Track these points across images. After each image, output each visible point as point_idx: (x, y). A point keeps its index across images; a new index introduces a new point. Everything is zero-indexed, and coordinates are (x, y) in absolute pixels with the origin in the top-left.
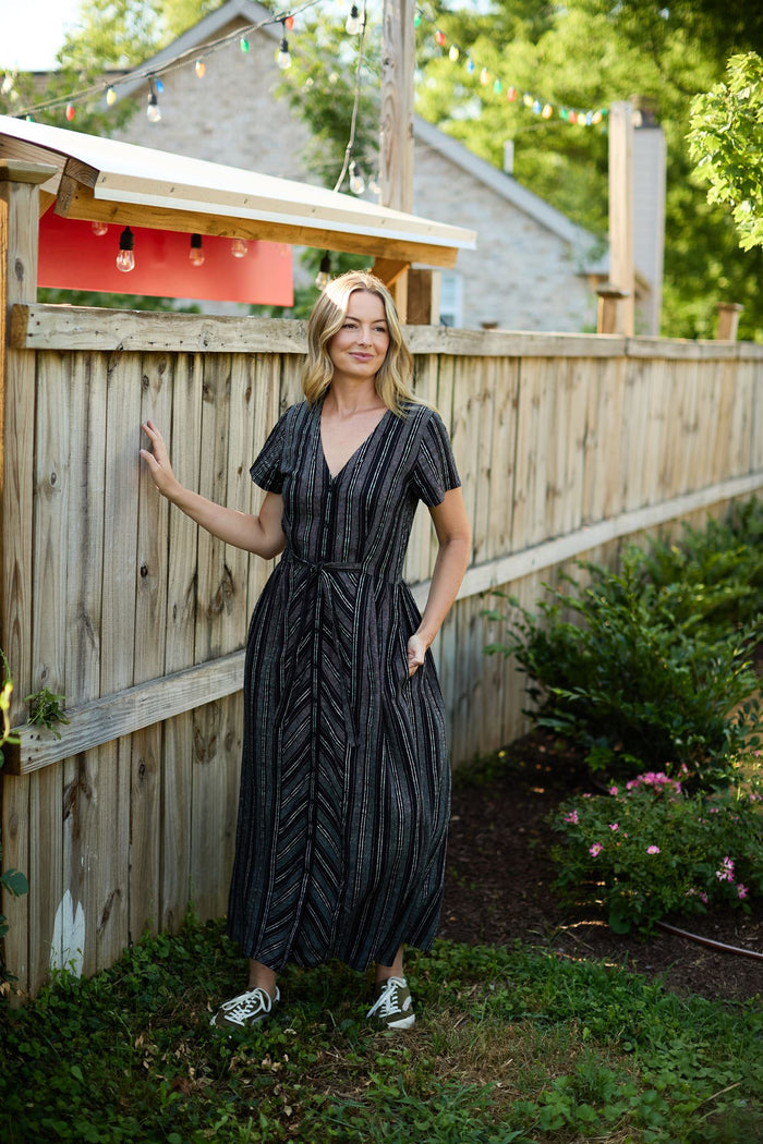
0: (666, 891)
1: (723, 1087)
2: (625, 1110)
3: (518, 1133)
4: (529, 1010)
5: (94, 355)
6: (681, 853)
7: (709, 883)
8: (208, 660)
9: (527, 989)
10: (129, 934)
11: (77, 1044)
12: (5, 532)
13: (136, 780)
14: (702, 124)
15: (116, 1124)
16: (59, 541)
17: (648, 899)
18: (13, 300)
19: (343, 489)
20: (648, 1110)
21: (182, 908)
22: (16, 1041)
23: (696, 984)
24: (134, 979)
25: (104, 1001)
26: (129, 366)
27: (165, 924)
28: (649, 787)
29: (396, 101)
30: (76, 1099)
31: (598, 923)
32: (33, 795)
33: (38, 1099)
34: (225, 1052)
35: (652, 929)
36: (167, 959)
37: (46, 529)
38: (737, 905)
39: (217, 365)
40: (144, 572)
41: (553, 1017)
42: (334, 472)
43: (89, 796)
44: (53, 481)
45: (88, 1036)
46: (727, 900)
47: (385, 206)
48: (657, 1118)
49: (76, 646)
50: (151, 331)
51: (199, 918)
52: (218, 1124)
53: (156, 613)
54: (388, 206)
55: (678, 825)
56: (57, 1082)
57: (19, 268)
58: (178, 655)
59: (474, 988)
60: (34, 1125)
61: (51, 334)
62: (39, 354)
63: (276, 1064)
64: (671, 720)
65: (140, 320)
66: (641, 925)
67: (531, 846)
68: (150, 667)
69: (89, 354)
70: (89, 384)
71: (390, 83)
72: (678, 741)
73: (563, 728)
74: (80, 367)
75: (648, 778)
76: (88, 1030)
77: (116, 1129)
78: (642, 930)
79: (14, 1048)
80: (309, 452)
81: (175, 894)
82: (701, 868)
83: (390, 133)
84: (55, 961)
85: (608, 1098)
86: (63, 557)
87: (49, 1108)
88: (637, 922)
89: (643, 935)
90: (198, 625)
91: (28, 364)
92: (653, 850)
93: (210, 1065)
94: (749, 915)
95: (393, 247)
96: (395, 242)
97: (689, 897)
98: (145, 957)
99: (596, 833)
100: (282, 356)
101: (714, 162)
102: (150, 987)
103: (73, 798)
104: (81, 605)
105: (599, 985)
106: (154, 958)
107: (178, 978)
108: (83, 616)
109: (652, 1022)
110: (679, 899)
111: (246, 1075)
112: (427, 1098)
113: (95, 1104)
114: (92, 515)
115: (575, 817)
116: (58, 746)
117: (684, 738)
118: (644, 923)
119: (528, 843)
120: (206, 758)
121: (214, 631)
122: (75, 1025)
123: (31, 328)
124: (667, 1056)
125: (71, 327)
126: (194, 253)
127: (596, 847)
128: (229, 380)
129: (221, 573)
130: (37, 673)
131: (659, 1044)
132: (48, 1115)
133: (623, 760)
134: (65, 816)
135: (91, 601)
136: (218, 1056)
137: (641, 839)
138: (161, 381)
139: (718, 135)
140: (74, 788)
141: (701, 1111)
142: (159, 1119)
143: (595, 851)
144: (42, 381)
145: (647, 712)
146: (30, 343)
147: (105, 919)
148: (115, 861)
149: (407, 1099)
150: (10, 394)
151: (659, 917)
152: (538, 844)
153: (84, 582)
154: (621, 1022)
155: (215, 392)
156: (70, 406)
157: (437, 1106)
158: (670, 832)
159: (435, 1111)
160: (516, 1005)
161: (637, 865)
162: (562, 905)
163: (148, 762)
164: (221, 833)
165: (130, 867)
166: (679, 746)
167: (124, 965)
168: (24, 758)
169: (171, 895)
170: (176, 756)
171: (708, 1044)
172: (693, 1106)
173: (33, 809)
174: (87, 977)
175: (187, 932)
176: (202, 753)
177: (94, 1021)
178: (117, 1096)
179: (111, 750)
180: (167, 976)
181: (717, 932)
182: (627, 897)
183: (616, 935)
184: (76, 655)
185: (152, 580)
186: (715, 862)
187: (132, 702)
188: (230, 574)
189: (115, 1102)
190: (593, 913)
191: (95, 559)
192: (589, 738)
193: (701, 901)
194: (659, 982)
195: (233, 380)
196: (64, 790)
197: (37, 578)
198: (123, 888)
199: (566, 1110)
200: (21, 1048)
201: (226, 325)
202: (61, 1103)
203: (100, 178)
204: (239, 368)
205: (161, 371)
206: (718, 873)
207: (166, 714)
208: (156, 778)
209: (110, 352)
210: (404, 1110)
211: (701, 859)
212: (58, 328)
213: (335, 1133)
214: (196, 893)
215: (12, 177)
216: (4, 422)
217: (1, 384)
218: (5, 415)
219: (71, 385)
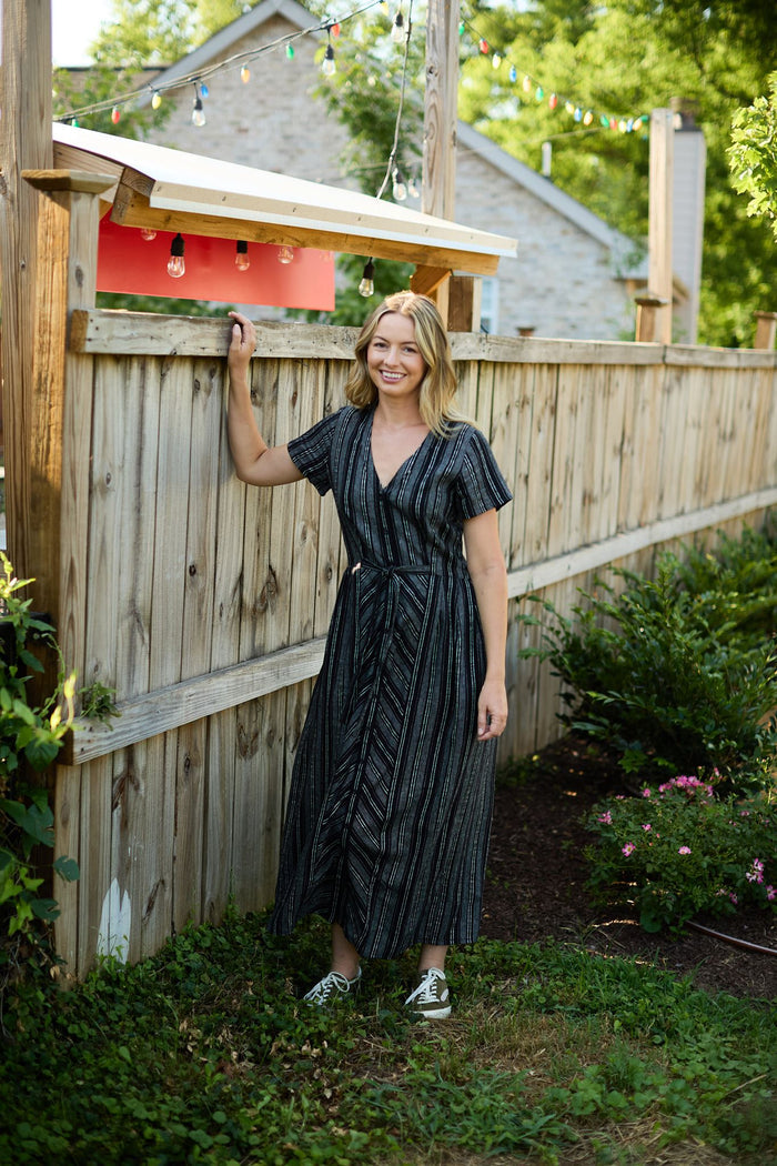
0: (697, 891)
1: (749, 1078)
2: (654, 1097)
3: (550, 1117)
4: (561, 1003)
5: (148, 360)
6: (712, 854)
7: (738, 884)
8: (252, 658)
9: (559, 983)
10: (173, 924)
11: (124, 1026)
12: (62, 531)
13: (181, 773)
14: (744, 138)
15: (163, 1102)
16: (113, 539)
17: (679, 899)
18: (73, 306)
20: (676, 1097)
21: (224, 899)
22: (65, 1022)
23: (726, 982)
24: (177, 967)
25: (148, 987)
26: (181, 370)
27: (206, 915)
28: (681, 790)
29: (439, 109)
30: (124, 1078)
31: (629, 922)
32: (84, 785)
33: (88, 1077)
34: (265, 1038)
35: (682, 929)
36: (208, 949)
37: (100, 529)
38: (765, 906)
39: (264, 370)
40: (193, 571)
41: (584, 1010)
43: (137, 788)
44: (108, 481)
45: (134, 1019)
46: (757, 901)
47: (427, 213)
48: (686, 1106)
49: (127, 641)
50: (203, 336)
51: (239, 911)
52: (261, 1104)
53: (204, 610)
54: (431, 214)
55: (709, 827)
56: (105, 1062)
57: (79, 275)
58: (223, 652)
59: (508, 982)
60: (84, 1101)
61: (109, 339)
62: (96, 358)
63: (315, 1050)
64: (704, 725)
65: (193, 325)
66: (672, 924)
67: (564, 847)
68: (196, 664)
69: (143, 359)
70: (143, 387)
71: (433, 91)
72: (711, 746)
73: (596, 731)
74: (135, 371)
75: (681, 782)
76: (134, 1014)
77: (163, 1107)
78: (673, 929)
79: (64, 1029)
80: (360, 463)
81: (216, 887)
82: (731, 869)
83: (433, 140)
84: (102, 948)
85: (637, 1085)
86: (116, 556)
87: (99, 1086)
88: (668, 921)
89: (674, 934)
90: (243, 623)
91: (87, 366)
92: (685, 850)
93: (251, 1050)
95: (436, 254)
96: (438, 249)
97: (720, 897)
98: (187, 946)
99: (629, 833)
100: (327, 361)
101: (754, 175)
102: (192, 975)
103: (122, 789)
104: (133, 601)
105: (630, 981)
106: (197, 947)
107: (219, 967)
108: (134, 613)
109: (682, 1018)
110: (709, 899)
111: (286, 1060)
112: (463, 1084)
113: (141, 1083)
114: (144, 514)
115: (608, 818)
116: (109, 738)
117: (716, 742)
118: (675, 922)
119: (562, 844)
120: (249, 753)
121: (258, 630)
122: (121, 1009)
123: (90, 333)
124: (695, 1048)
125: (127, 333)
126: (239, 258)
127: (628, 847)
128: (276, 385)
129: (266, 573)
130: (90, 667)
131: (687, 1037)
132: (97, 1092)
133: (657, 763)
134: (114, 806)
135: (142, 598)
136: (259, 1042)
137: (672, 840)
138: (211, 385)
139: (758, 149)
140: (123, 780)
141: (727, 1100)
142: (204, 1098)
143: (628, 850)
144: (99, 384)
145: (680, 716)
146: (89, 348)
147: (150, 909)
148: (160, 851)
149: (443, 1084)
150: (69, 397)
151: (690, 916)
152: (571, 846)
153: (135, 579)
154: (652, 1016)
155: (263, 396)
156: (125, 408)
157: (472, 1091)
158: (702, 833)
159: (470, 1096)
160: (549, 998)
161: (669, 865)
162: (594, 904)
163: (193, 756)
164: (261, 827)
165: (174, 858)
166: (712, 750)
167: (167, 954)
168: (77, 749)
169: (213, 886)
170: (220, 751)
171: (735, 1039)
172: (721, 1095)
173: (84, 799)
174: (133, 964)
175: (227, 923)
176: (245, 749)
177: (139, 1006)
178: (164, 1077)
179: (158, 745)
180: (209, 965)
181: (746, 933)
182: (659, 896)
183: (646, 933)
184: (126, 650)
185: (200, 579)
186: (745, 863)
187: (179, 697)
188: (274, 574)
189: (161, 1082)
190: (624, 911)
191: (147, 557)
192: (622, 741)
193: (731, 902)
194: (688, 979)
195: (280, 385)
196: (113, 781)
197: (91, 575)
198: (168, 878)
199: (597, 1097)
200: (70, 1030)
201: (275, 331)
202: (109, 1082)
203: (156, 187)
204: (286, 374)
205: (211, 376)
206: (748, 875)
207: (211, 710)
208: (200, 772)
209: (164, 357)
210: (439, 1094)
211: (731, 860)
212: (115, 333)
213: (374, 1114)
214: (237, 886)
215: (74, 187)
216: (63, 424)
217: (60, 386)
218: (63, 416)
219: (125, 389)
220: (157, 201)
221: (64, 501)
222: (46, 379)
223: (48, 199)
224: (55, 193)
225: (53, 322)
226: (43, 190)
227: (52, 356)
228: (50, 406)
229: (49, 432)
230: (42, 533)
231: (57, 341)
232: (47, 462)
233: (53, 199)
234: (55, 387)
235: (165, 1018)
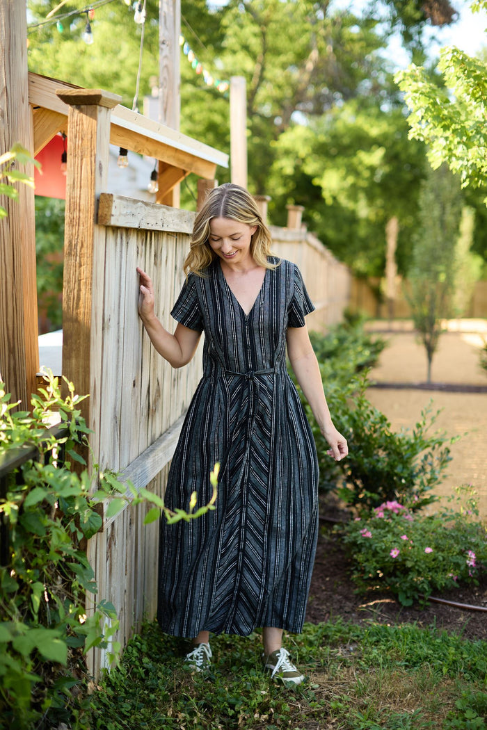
7: (462, 568)
10: (125, 638)
12: (90, 357)
13: (128, 529)
16: (110, 364)
18: (99, 191)
19: (255, 322)
26: (133, 239)
28: (392, 511)
31: (387, 601)
35: (426, 602)
36: (149, 653)
39: (158, 239)
40: (134, 384)
42: (247, 312)
43: (115, 543)
44: (110, 320)
50: (148, 215)
57: (100, 167)
58: (143, 440)
59: (340, 650)
61: (119, 216)
62: (110, 229)
63: (264, 716)
65: (145, 207)
66: (419, 599)
68: (134, 452)
70: (121, 251)
71: (166, 57)
74: (119, 239)
75: (388, 506)
78: (421, 602)
79: (105, 728)
80: (226, 301)
82: (456, 560)
83: (166, 91)
84: (102, 664)
86: (110, 376)
89: (422, 605)
90: (149, 420)
91: (103, 233)
92: (428, 550)
94: (477, 587)
98: (135, 653)
100: (178, 234)
102: (150, 674)
103: (110, 546)
104: (115, 408)
106: (141, 653)
108: (115, 417)
114: (120, 344)
121: (153, 423)
122: (128, 706)
123: (113, 210)
125: (125, 211)
127: (394, 552)
128: (161, 251)
129: (157, 384)
130: (101, 459)
134: (107, 559)
135: (118, 405)
138: (142, 250)
140: (110, 539)
143: (394, 554)
146: (112, 222)
148: (121, 588)
153: (116, 392)
155: (157, 258)
161: (420, 561)
165: (125, 591)
168: (104, 520)
169: (138, 607)
183: (404, 606)
185: (137, 389)
186: (464, 554)
196: (107, 541)
198: (123, 606)
200: (109, 728)
204: (165, 240)
206: (468, 562)
207: (146, 483)
208: (133, 529)
212: (121, 211)
215: (101, 103)
216: (91, 278)
217: (90, 251)
218: (92, 274)
220: (112, 117)
221: (92, 336)
222: (76, 245)
223: (77, 111)
224: (82, 107)
225: (83, 202)
226: (71, 105)
227: (81, 227)
228: (80, 266)
229: (79, 284)
230: (74, 361)
231: (87, 216)
232: (78, 307)
233: (81, 111)
234: (84, 250)
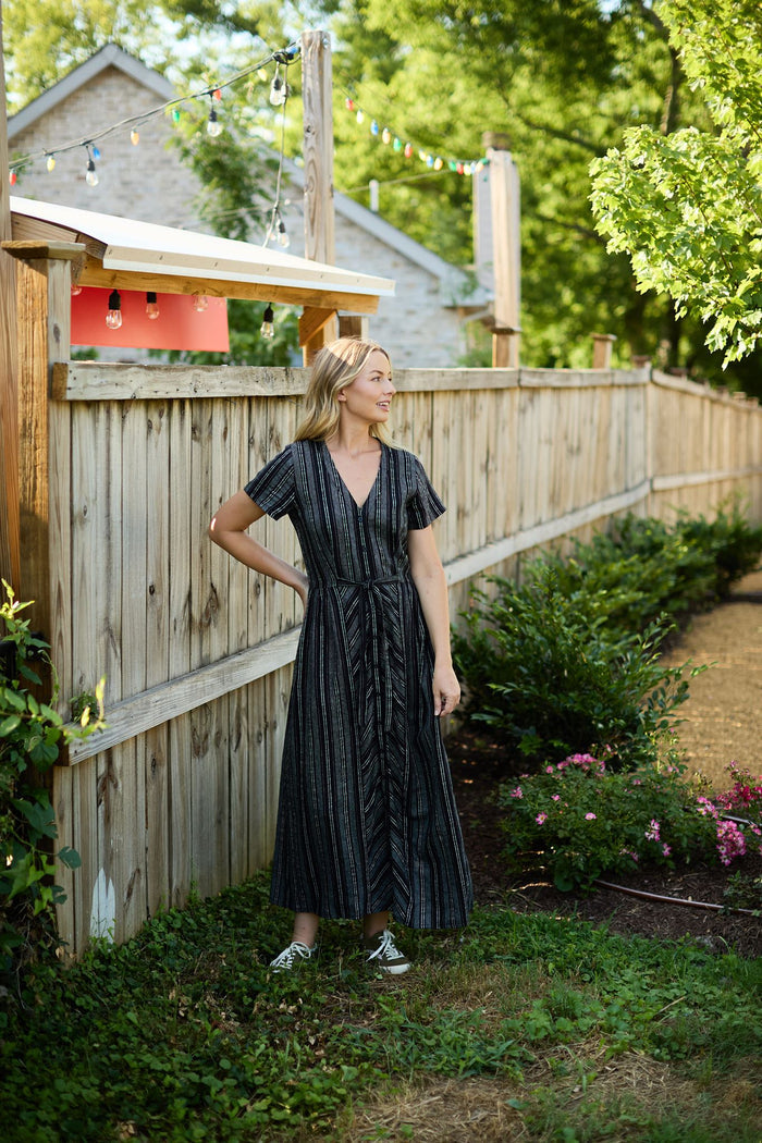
0: (603, 851)
1: (671, 1001)
2: (595, 1021)
3: (510, 1043)
4: (498, 954)
5: (112, 404)
6: (614, 819)
7: (639, 842)
8: (200, 667)
9: (494, 937)
10: (148, 908)
11: (122, 998)
12: (51, 558)
13: (149, 772)
14: (602, 186)
15: (173, 1055)
16: (90, 564)
17: (588, 859)
18: (53, 360)
19: (371, 518)
20: (614, 1019)
21: (187, 886)
22: (72, 996)
23: (632, 927)
24: (157, 946)
25: (135, 964)
26: (137, 412)
27: (174, 900)
28: (578, 766)
29: (317, 165)
30: (134, 1039)
31: (544, 884)
32: (75, 784)
33: (103, 1041)
34: (247, 1000)
35: (591, 886)
36: (179, 930)
37: (80, 556)
38: (662, 862)
39: (201, 409)
40: (152, 591)
41: (518, 959)
42: (360, 505)
43: (116, 786)
44: (85, 512)
45: (130, 991)
46: (654, 858)
47: (310, 259)
48: (623, 1025)
49: (104, 655)
50: (156, 381)
51: (200, 895)
52: (258, 1052)
53: (162, 626)
54: (314, 259)
55: (609, 794)
56: (115, 1027)
57: (57, 331)
58: (178, 665)
59: (446, 941)
60: (104, 1060)
61: (84, 387)
62: (73, 404)
63: (291, 1008)
64: (593, 708)
65: (147, 372)
66: (582, 883)
67: (472, 827)
68: (158, 675)
69: (108, 403)
70: (109, 428)
71: (312, 148)
72: (600, 726)
73: (494, 721)
74: (102, 415)
75: (577, 759)
76: (130, 988)
77: (174, 1059)
78: (584, 887)
79: (72, 1003)
80: (334, 490)
81: (181, 875)
82: (632, 831)
83: (313, 194)
84: (94, 932)
85: (578, 1012)
86: (93, 579)
87: (113, 1047)
88: (579, 880)
89: (585, 891)
90: (193, 636)
91: (65, 411)
92: (590, 816)
93: (235, 1011)
94: (673, 870)
95: (327, 297)
96: (329, 293)
97: (623, 856)
98: (162, 928)
99: (540, 805)
100: (250, 398)
101: (614, 218)
102: (171, 952)
103: (104, 788)
104: (107, 619)
105: (554, 932)
106: (170, 928)
107: (192, 944)
108: (109, 630)
109: (607, 959)
110: (615, 857)
111: (267, 1017)
112: (428, 1023)
113: (152, 1043)
114: (113, 541)
115: (519, 792)
116: (95, 741)
117: (605, 722)
118: (585, 881)
119: (469, 824)
120: (201, 754)
121: (204, 642)
122: (117, 983)
123: (70, 383)
124: (621, 981)
125: (97, 381)
126: (149, 308)
127: (541, 817)
128: (210, 422)
129: (209, 589)
130: (76, 680)
131: (613, 973)
132: (113, 1052)
133: (552, 745)
134: (99, 803)
135: (114, 615)
136: (241, 1003)
137: (578, 808)
138: (161, 424)
139: (616, 196)
140: (105, 779)
141: (656, 1018)
142: (208, 1050)
143: (541, 819)
144: (75, 428)
145: (571, 701)
146: (70, 396)
147: (129, 895)
148: (136, 843)
149: (413, 1025)
150: (52, 440)
151: (597, 875)
152: (478, 825)
153: (108, 599)
154: (578, 959)
155: (201, 432)
156: (96, 448)
157: (439, 1027)
158: (604, 802)
159: (437, 1032)
160: (486, 951)
161: (577, 830)
162: (509, 871)
163: (158, 757)
164: (213, 820)
165: (147, 849)
166: (600, 729)
167: (145, 935)
168: (71, 752)
169: (178, 873)
170: (179, 752)
171: (653, 972)
172: (651, 1015)
173: (75, 797)
174: (119, 944)
175: (191, 907)
176: (198, 750)
177: (131, 981)
178: (167, 1036)
179: (131, 747)
180: (184, 943)
181: (646, 886)
182: (570, 858)
183: (561, 892)
184: (104, 662)
185: (157, 597)
186: (644, 824)
187: (148, 703)
188: (215, 592)
189: (166, 1041)
190: (536, 877)
191: (116, 581)
192: (517, 728)
193: (632, 859)
194: (603, 928)
195: (214, 421)
196: (97, 780)
197: (75, 596)
198: (142, 867)
199: (547, 1024)
200: (77, 1002)
201: (210, 374)
202: (122, 1042)
203: (107, 251)
204: (218, 409)
205: (161, 416)
206: (647, 834)
207: (172, 714)
208: (164, 771)
209: (124, 401)
210: (410, 1033)
211: (631, 823)
212: (89, 382)
213: (359, 1052)
214: (197, 874)
215: (50, 255)
216: (48, 464)
217: (44, 431)
218: (48, 457)
219: (95, 430)
220: (109, 263)
221: (51, 532)
222: (30, 425)
223: (26, 266)
224: (32, 261)
225: (35, 374)
226: (21, 259)
227: (35, 404)
228: (36, 449)
229: (35, 471)
230: (32, 561)
231: (40, 391)
232: (34, 498)
233: (31, 266)
234: (39, 431)
235: (156, 989)
